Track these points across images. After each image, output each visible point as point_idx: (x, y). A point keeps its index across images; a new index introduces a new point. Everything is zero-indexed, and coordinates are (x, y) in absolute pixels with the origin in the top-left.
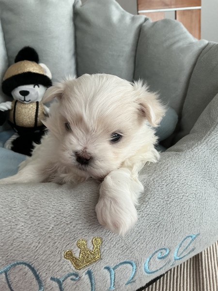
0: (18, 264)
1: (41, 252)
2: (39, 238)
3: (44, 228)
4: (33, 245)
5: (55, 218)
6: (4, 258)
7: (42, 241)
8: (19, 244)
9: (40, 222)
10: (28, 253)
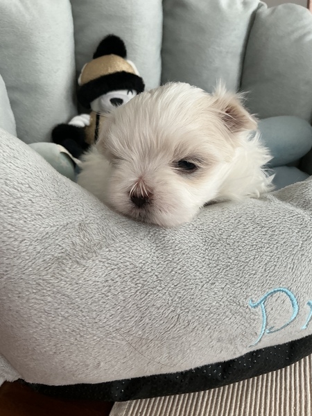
0: (275, 292)
1: (299, 273)
2: (292, 257)
3: (293, 246)
4: (289, 267)
5: (300, 234)
6: (260, 289)
7: (296, 261)
8: (273, 268)
9: (284, 240)
10: (285, 276)
